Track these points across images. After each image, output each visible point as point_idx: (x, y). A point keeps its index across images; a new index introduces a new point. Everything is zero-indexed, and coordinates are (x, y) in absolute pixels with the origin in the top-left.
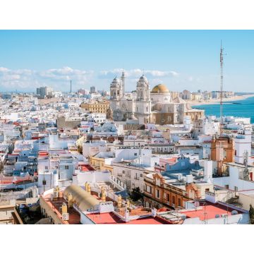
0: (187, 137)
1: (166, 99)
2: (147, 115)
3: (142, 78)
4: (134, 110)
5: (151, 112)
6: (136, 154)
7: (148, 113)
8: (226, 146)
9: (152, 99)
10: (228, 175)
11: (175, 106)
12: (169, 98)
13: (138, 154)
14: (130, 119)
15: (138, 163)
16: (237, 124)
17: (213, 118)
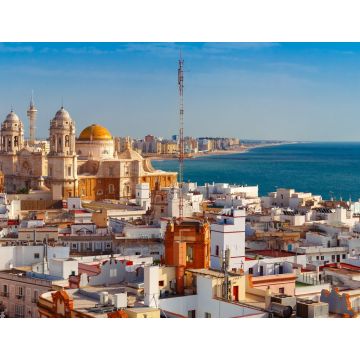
0: (141, 222)
1: (105, 152)
2: (70, 182)
3: (59, 113)
4: (45, 173)
5: (77, 177)
6: (37, 256)
7: (71, 178)
8: (193, 239)
9: (79, 152)
10: (195, 293)
11: (122, 165)
12: (111, 149)
13: (41, 256)
14: (36, 189)
15: (40, 272)
16: (234, 197)
17: (192, 186)
